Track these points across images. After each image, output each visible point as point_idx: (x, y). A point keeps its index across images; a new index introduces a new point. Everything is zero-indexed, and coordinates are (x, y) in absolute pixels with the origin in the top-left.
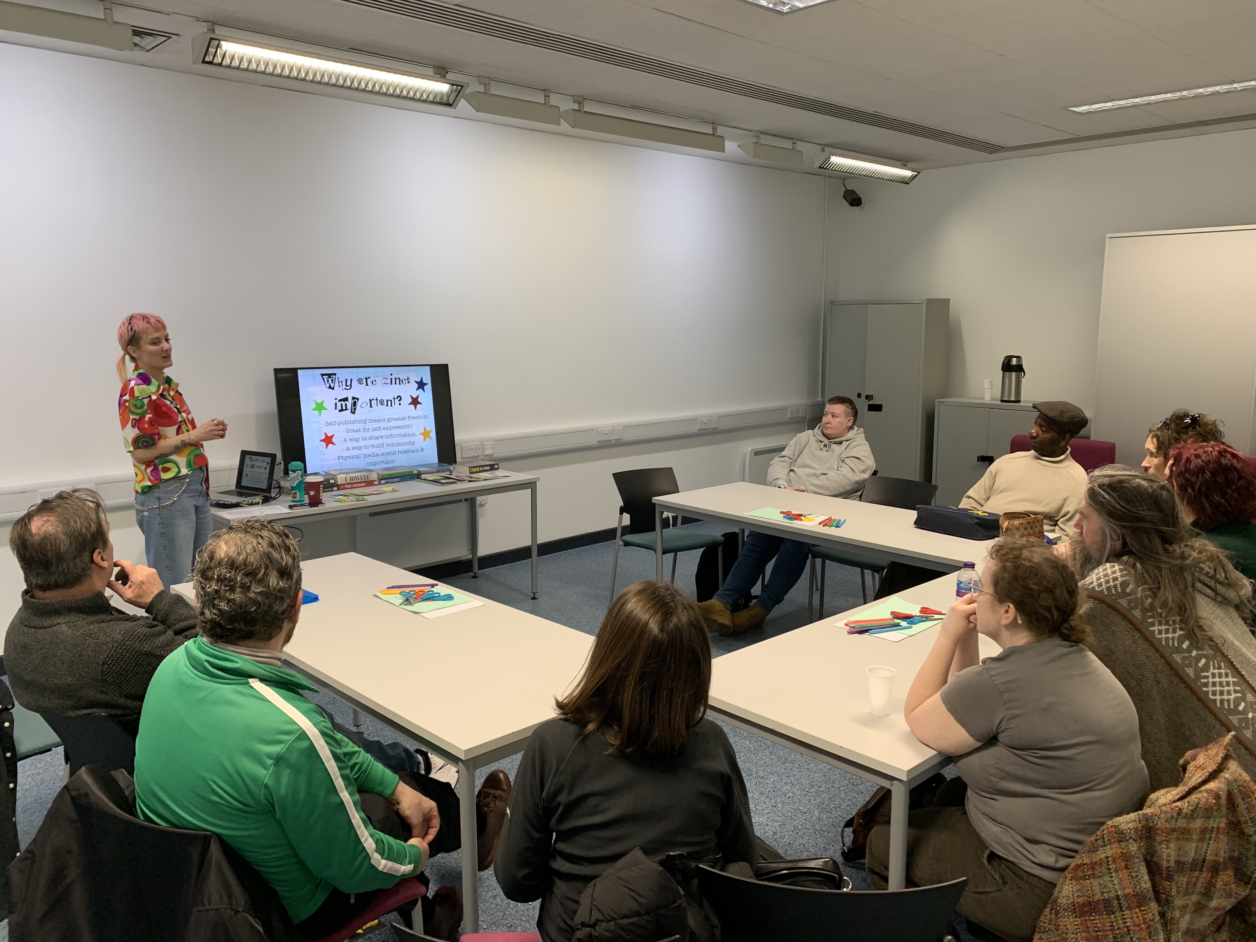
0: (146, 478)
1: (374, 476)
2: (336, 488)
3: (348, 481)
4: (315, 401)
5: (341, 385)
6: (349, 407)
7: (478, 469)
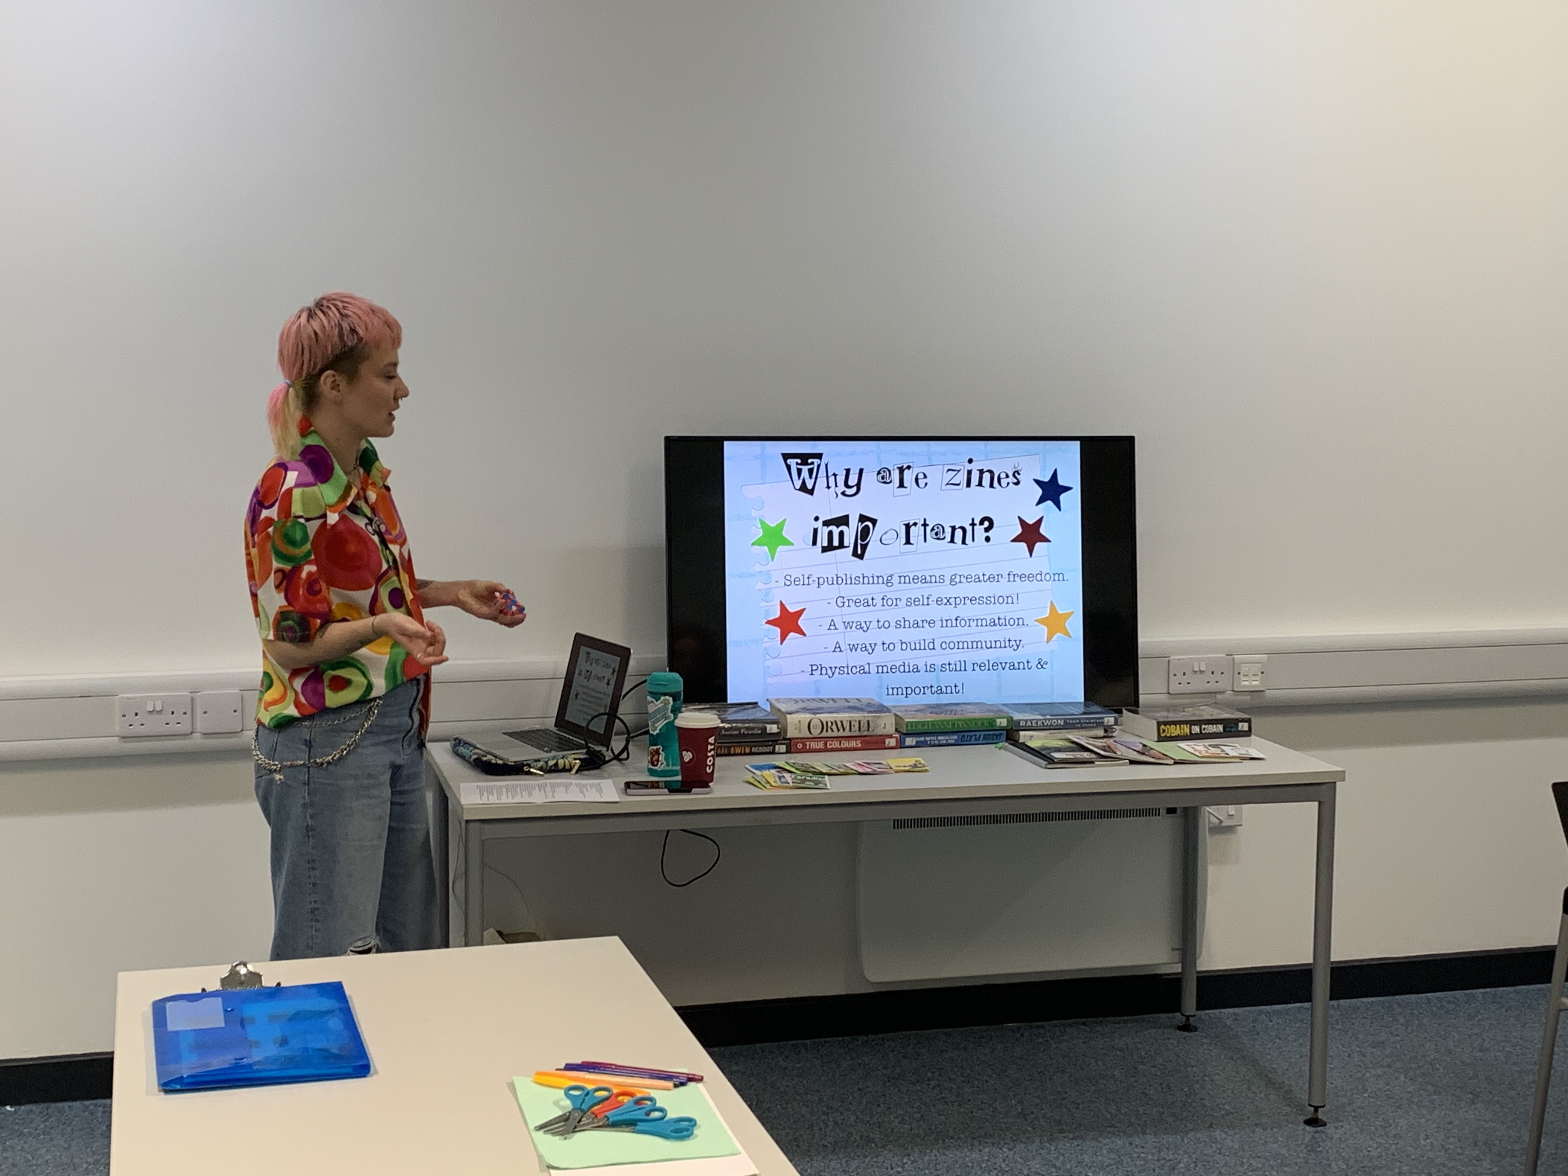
0: (291, 696)
1: (886, 725)
2: (783, 748)
3: (816, 732)
4: (762, 522)
5: (832, 484)
6: (849, 540)
7: (1186, 729)
